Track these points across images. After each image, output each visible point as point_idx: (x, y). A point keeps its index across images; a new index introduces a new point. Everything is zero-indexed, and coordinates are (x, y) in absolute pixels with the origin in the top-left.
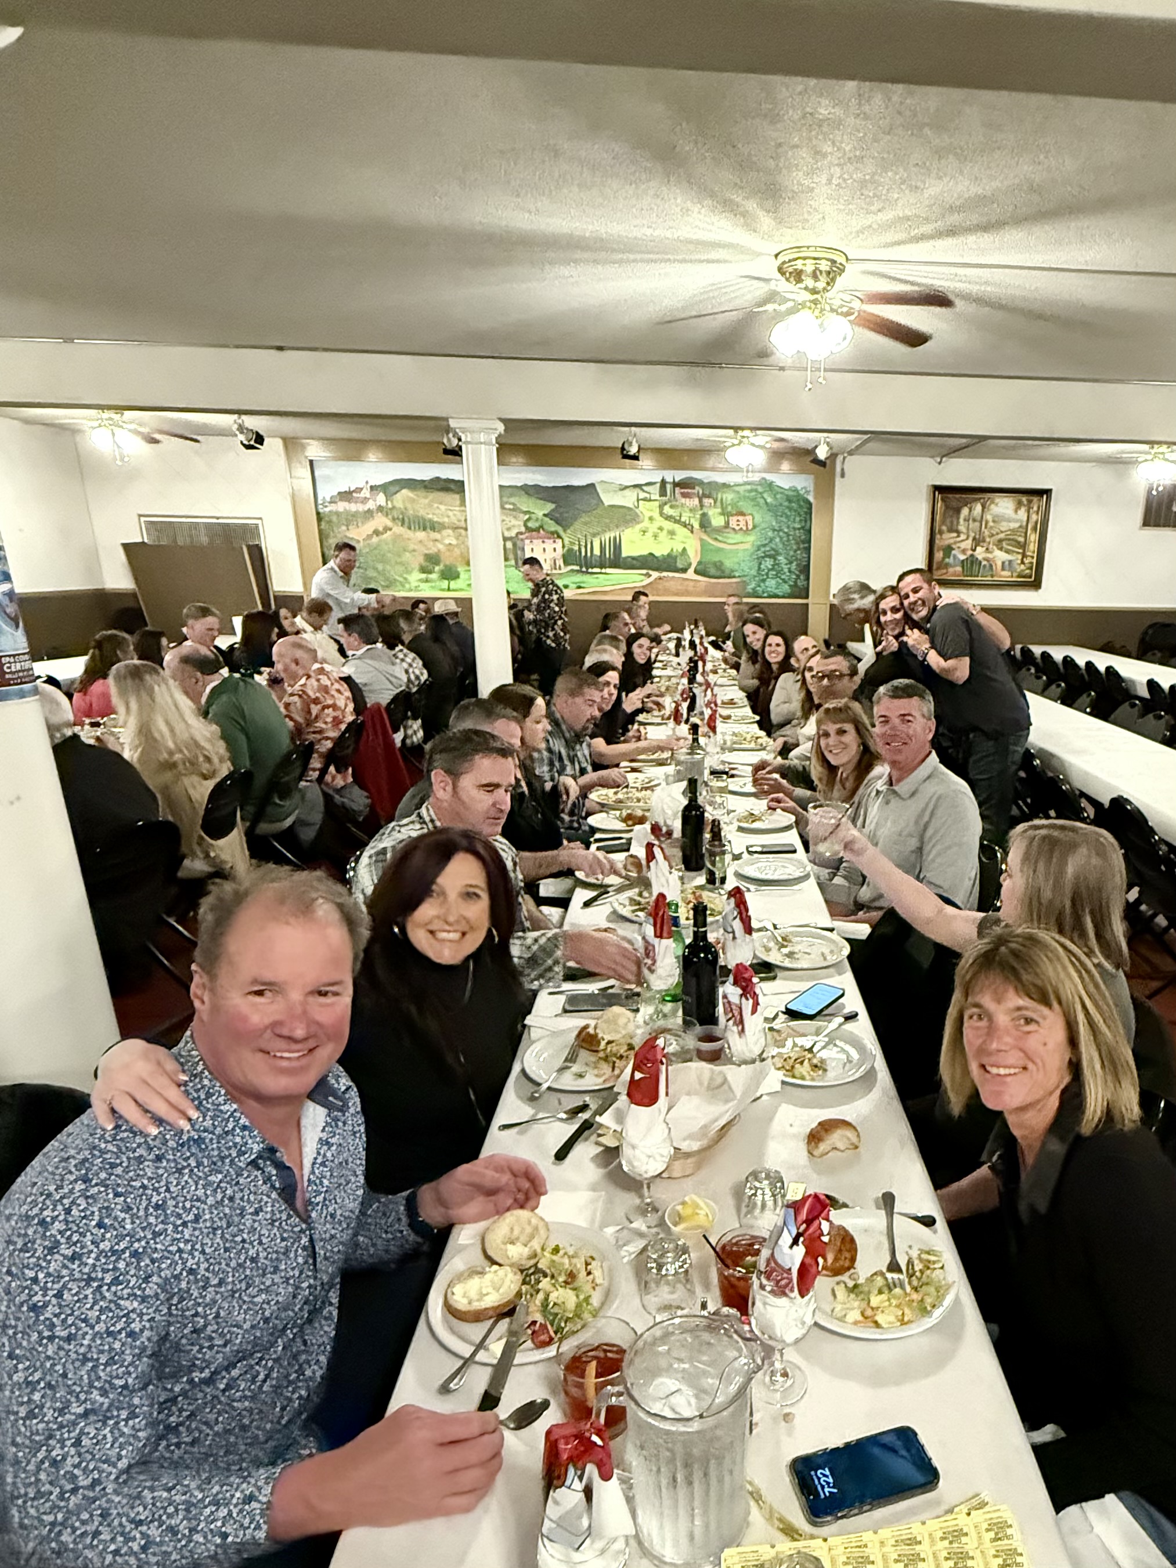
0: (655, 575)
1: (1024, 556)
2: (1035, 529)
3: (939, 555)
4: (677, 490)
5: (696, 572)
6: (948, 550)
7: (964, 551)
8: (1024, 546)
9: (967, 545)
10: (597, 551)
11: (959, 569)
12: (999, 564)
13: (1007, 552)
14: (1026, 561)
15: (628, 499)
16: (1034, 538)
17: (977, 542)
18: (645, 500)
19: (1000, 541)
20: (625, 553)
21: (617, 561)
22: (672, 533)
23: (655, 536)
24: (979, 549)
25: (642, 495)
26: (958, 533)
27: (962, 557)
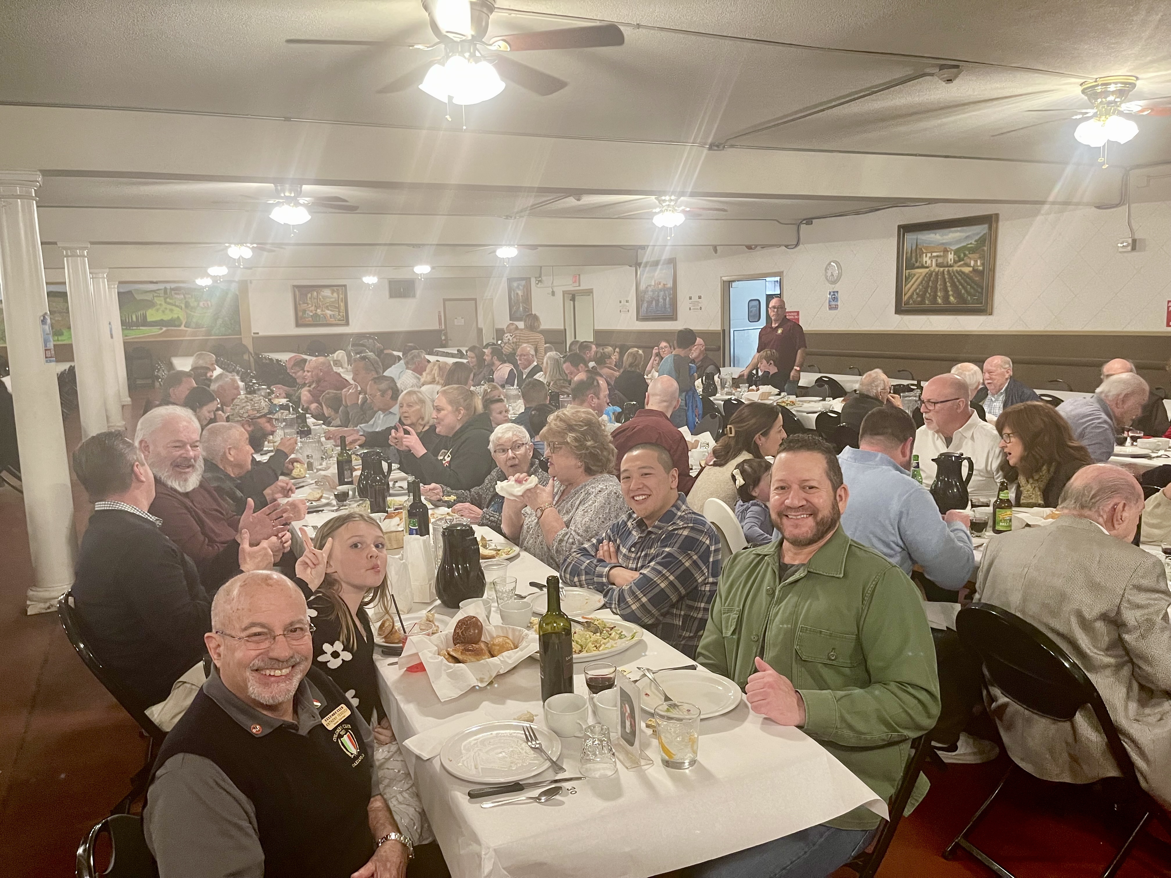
0: (164, 329)
1: (339, 312)
2: (342, 301)
3: (300, 314)
4: (173, 292)
5: (185, 326)
6: (304, 311)
7: (311, 311)
8: (338, 308)
9: (313, 308)
10: (134, 319)
11: (311, 319)
12: (329, 316)
13: (331, 311)
14: (341, 314)
15: (149, 297)
16: (342, 304)
17: (317, 307)
18: (156, 296)
19: (327, 307)
20: (149, 319)
21: (145, 323)
22: (171, 310)
23: (163, 312)
24: (318, 310)
25: (156, 294)
26: (308, 304)
27: (311, 314)
